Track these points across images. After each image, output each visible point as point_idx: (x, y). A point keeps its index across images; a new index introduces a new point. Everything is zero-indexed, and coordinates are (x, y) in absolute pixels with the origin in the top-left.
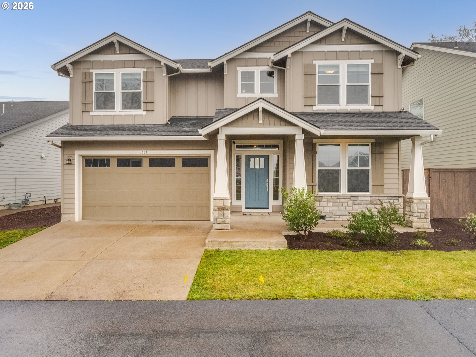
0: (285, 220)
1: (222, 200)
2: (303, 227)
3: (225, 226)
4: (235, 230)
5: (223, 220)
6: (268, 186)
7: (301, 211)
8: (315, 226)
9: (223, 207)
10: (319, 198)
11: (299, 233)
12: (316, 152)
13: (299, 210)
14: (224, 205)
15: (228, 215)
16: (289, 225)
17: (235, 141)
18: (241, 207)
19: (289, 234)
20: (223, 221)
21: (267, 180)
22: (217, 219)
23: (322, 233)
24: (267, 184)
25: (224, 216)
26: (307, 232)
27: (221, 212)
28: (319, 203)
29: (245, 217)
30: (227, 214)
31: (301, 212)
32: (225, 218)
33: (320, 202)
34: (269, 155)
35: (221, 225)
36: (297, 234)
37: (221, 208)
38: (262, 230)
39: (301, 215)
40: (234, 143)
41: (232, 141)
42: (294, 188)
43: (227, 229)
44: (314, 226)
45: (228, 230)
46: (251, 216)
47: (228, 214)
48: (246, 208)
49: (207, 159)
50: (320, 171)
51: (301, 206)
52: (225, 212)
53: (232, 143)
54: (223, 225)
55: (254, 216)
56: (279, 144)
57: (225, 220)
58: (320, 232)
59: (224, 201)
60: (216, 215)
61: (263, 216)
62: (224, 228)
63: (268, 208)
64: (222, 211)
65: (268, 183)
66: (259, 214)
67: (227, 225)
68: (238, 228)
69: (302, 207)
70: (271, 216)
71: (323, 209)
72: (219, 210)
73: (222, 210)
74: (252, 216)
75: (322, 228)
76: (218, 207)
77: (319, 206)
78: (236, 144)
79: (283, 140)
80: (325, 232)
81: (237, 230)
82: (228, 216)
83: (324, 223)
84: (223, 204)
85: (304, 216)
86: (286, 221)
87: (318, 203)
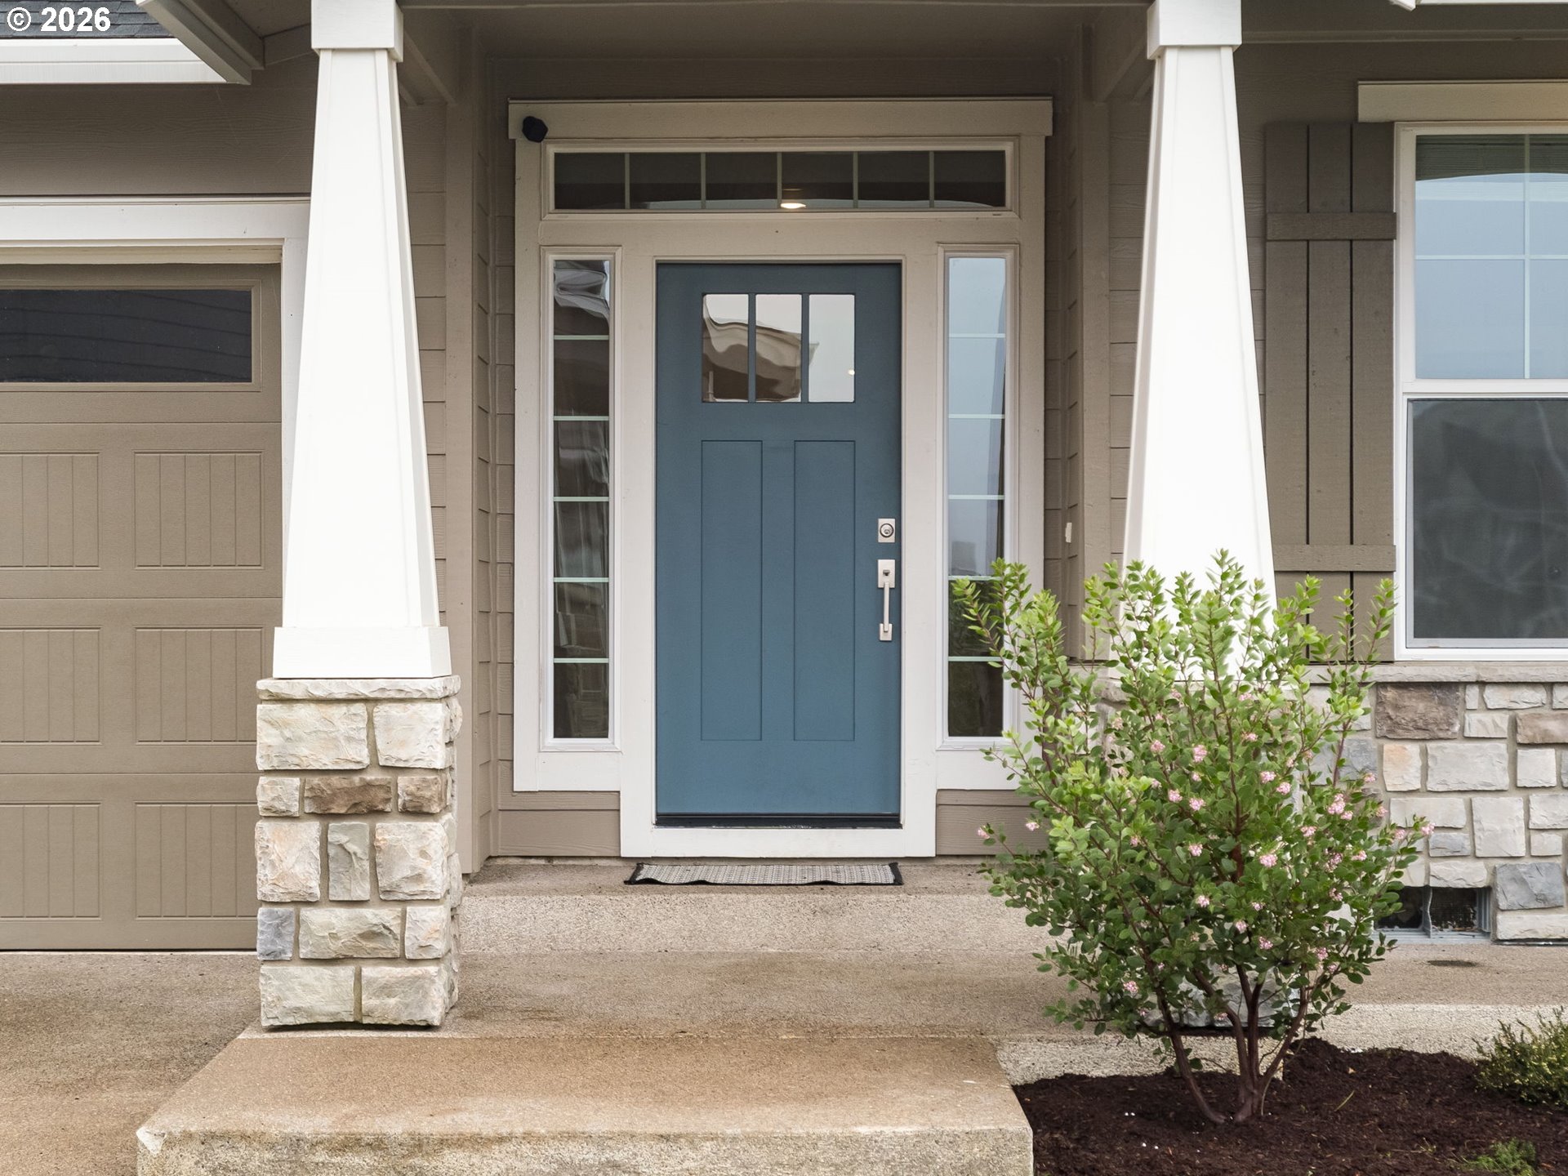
0: (1024, 912)
1: (360, 708)
2: (1226, 979)
3: (386, 990)
4: (495, 1030)
5: (374, 915)
6: (897, 591)
7: (1196, 804)
8: (1355, 979)
9: (370, 777)
10: (1418, 706)
11: (1181, 1053)
12: (1393, 218)
13: (1174, 796)
14: (375, 763)
15: (421, 863)
16: (1067, 961)
17: (548, 112)
18: (607, 806)
19: (1076, 1070)
20: (371, 935)
21: (886, 524)
22: (306, 913)
23: (1445, 1062)
24: (886, 565)
25: (383, 883)
26: (1267, 1049)
27: (349, 835)
28: (1424, 754)
29: (638, 899)
30: (413, 853)
31: (1197, 818)
32: (385, 896)
33: (1431, 745)
34: (897, 265)
35: (346, 972)
36: (1169, 1071)
37: (347, 791)
38: (793, 1024)
39: (1197, 850)
40: (535, 130)
41: (518, 111)
42: (1137, 566)
43: (418, 1017)
44: (1341, 980)
45: (428, 1027)
46: (701, 894)
47: (423, 854)
48: (664, 820)
49: (245, 298)
50: (1427, 412)
51: (1200, 753)
52: (393, 831)
53: (514, 131)
54: (368, 971)
55: (738, 897)
56: (1008, 148)
57: (386, 915)
58: (1419, 1049)
59: (381, 710)
60: (289, 861)
61: (826, 898)
62: (377, 1006)
63: (892, 821)
64: (363, 824)
65: (895, 551)
66: (796, 874)
67: (412, 971)
68: (539, 1013)
69: (1201, 767)
70: (917, 891)
71: (1461, 821)
72: (325, 816)
73: (355, 812)
74: (715, 898)
75: (1442, 1008)
76: (316, 780)
77: (1416, 785)
78: (557, 140)
79: (1045, 106)
80: (1469, 1053)
81: (527, 1030)
82: (418, 878)
83: (1469, 964)
84: (374, 751)
85: (1228, 864)
86: (1035, 920)
87: (1413, 749)
